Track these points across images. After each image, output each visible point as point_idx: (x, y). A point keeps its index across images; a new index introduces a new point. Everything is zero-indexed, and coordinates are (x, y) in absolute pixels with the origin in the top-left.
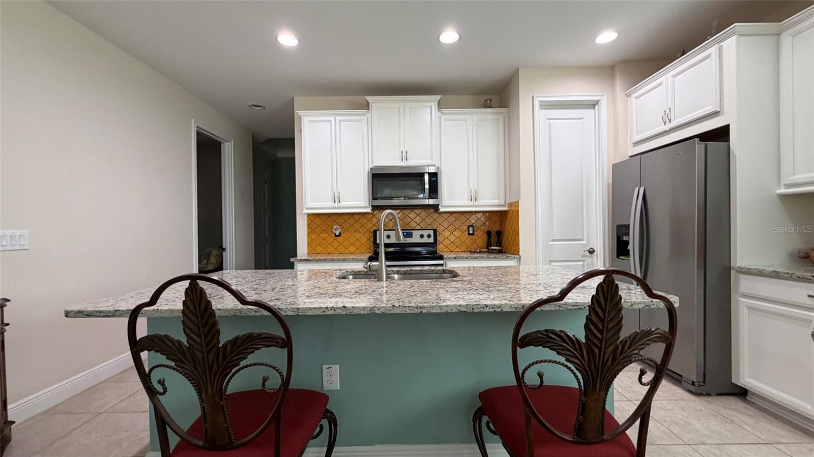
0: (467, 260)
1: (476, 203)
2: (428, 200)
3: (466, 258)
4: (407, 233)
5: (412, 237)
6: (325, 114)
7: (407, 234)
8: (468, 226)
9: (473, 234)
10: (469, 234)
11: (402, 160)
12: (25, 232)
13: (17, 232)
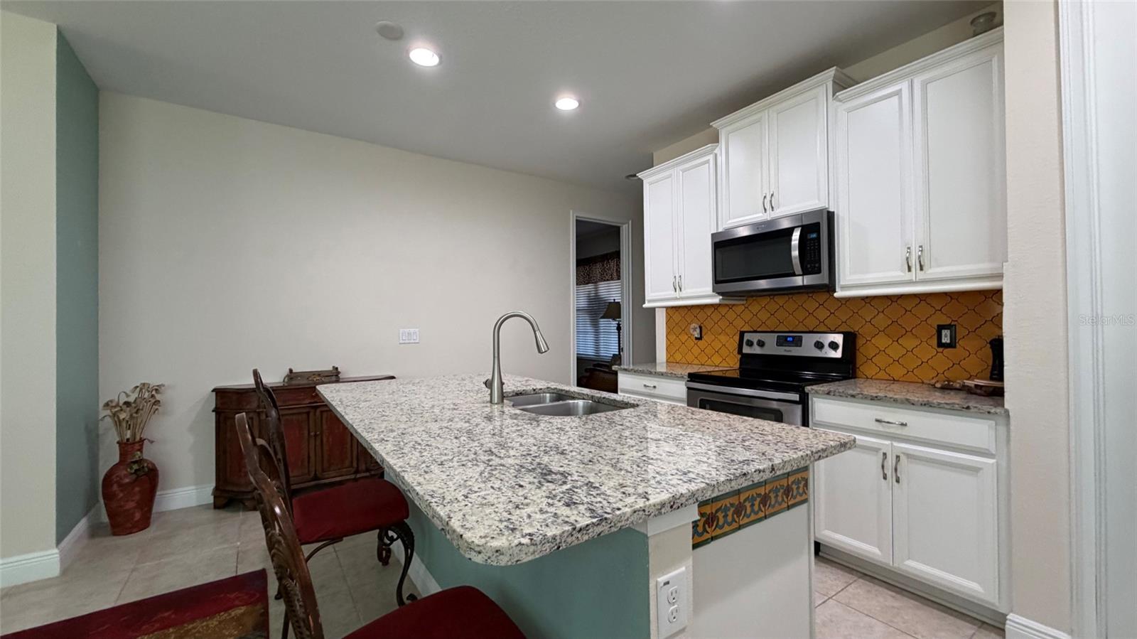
0: (853, 399)
1: (921, 275)
2: (801, 277)
3: (853, 396)
4: (793, 337)
5: (801, 346)
6: (662, 170)
7: (793, 340)
8: (938, 326)
9: (951, 345)
10: (940, 344)
11: (765, 209)
12: (417, 330)
13: (412, 330)
